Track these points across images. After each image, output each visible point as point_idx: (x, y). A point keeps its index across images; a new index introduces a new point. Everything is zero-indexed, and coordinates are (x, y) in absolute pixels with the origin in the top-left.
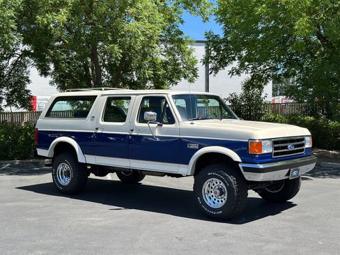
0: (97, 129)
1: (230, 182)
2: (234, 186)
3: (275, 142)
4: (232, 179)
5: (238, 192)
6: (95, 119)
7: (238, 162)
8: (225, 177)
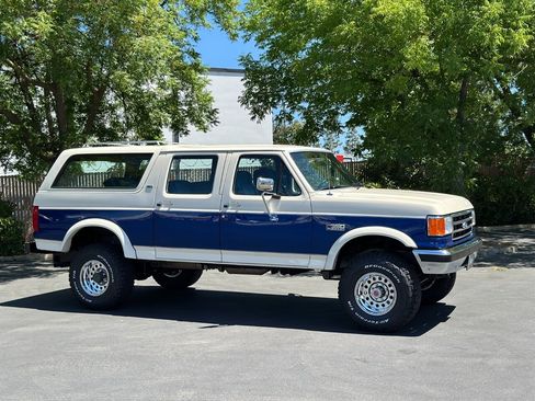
0: (159, 205)
1: (401, 277)
2: (408, 283)
3: (455, 219)
4: (404, 273)
5: (414, 291)
6: (154, 190)
7: (412, 249)
8: (393, 270)
